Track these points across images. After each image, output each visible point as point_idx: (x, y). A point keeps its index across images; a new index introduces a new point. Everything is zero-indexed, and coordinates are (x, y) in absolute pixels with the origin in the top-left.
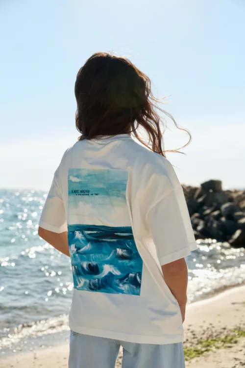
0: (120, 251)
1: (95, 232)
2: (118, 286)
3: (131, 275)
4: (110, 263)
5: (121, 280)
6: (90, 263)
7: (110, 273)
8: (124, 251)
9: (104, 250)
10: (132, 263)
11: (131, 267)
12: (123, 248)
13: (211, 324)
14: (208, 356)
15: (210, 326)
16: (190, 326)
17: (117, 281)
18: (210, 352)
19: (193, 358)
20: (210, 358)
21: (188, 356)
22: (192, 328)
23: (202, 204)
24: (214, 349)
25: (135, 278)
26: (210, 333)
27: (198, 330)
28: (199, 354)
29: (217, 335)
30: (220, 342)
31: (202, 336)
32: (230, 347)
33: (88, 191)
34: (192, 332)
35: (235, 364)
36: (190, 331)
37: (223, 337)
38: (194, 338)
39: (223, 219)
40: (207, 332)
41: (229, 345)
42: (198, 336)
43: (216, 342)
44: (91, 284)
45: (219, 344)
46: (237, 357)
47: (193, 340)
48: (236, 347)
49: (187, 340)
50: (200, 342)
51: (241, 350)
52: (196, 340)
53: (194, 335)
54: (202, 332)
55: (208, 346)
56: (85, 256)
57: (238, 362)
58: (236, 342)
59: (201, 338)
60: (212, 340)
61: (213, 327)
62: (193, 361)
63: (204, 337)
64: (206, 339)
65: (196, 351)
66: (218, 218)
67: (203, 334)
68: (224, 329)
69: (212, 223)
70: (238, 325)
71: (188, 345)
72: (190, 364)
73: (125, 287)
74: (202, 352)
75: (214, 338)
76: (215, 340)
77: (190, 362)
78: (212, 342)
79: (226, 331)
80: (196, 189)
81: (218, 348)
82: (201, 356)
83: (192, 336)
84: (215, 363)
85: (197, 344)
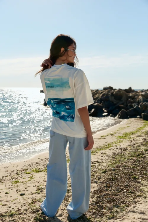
2: (67, 119)
3: (71, 115)
4: (64, 111)
5: (68, 117)
7: (64, 115)
9: (61, 107)
10: (71, 111)
11: (71, 112)
12: (68, 106)
17: (66, 117)
25: (73, 116)
33: (54, 86)
41: (94, 154)
46: (98, 157)
48: (97, 154)
57: (99, 159)
58: (97, 153)
70: (97, 147)
73: (69, 119)
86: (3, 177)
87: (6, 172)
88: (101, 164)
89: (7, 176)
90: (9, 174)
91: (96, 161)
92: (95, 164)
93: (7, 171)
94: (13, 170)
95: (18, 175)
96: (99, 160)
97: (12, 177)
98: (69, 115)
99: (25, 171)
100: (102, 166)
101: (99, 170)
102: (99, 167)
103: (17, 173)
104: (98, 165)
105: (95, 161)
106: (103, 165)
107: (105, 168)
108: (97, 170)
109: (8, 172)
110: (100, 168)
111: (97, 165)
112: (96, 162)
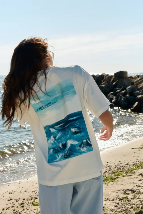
0: (73, 130)
1: (62, 124)
2: (80, 150)
3: (84, 141)
6: (62, 143)
8: (75, 129)
13: (120, 162)
14: (118, 181)
15: (119, 163)
16: (108, 162)
18: (119, 179)
19: (109, 182)
20: (120, 183)
21: (106, 181)
22: (109, 164)
23: (115, 86)
24: (121, 177)
26: (119, 167)
27: (112, 165)
28: (113, 180)
29: (124, 168)
30: (125, 173)
31: (114, 169)
32: (130, 176)
33: (50, 103)
34: (109, 166)
35: (133, 186)
36: (108, 166)
37: (126, 169)
38: (110, 170)
39: (128, 95)
40: (117, 167)
41: (130, 174)
42: (112, 169)
43: (123, 173)
44: (65, 155)
45: (124, 174)
46: (134, 182)
47: (109, 172)
48: (134, 176)
49: (106, 171)
50: (113, 173)
51: (137, 178)
52: (111, 171)
53: (110, 168)
54: (115, 166)
55: (118, 175)
56: (59, 140)
57: (135, 185)
58: (134, 173)
59: (114, 170)
60: (120, 171)
61: (121, 163)
62: (110, 184)
63: (116, 169)
64: (117, 171)
65: (111, 178)
66: (124, 94)
67: (116, 168)
68: (127, 164)
69: (121, 98)
70: (136, 162)
71: (107, 174)
72: (108, 186)
73: (84, 149)
74: (115, 179)
75: (122, 170)
76: (122, 171)
77: (108, 185)
78: (120, 173)
79: (128, 166)
80: (111, 77)
81: (124, 176)
82: (114, 181)
83: (109, 169)
84: (122, 185)
85: (112, 174)
86: (4, 209)
87: (9, 201)
88: (136, 195)
89: (8, 209)
90: (12, 205)
91: (130, 189)
92: (128, 194)
93: (11, 199)
94: (17, 199)
95: (23, 207)
96: (134, 188)
97: (14, 210)
98: (80, 142)
99: (33, 201)
100: (138, 200)
101: (132, 207)
102: (133, 202)
103: (22, 204)
104: (133, 197)
105: (128, 190)
106: (139, 198)
107: (141, 203)
108: (130, 207)
109: (11, 201)
110: (134, 204)
111: (130, 196)
112: (130, 191)
